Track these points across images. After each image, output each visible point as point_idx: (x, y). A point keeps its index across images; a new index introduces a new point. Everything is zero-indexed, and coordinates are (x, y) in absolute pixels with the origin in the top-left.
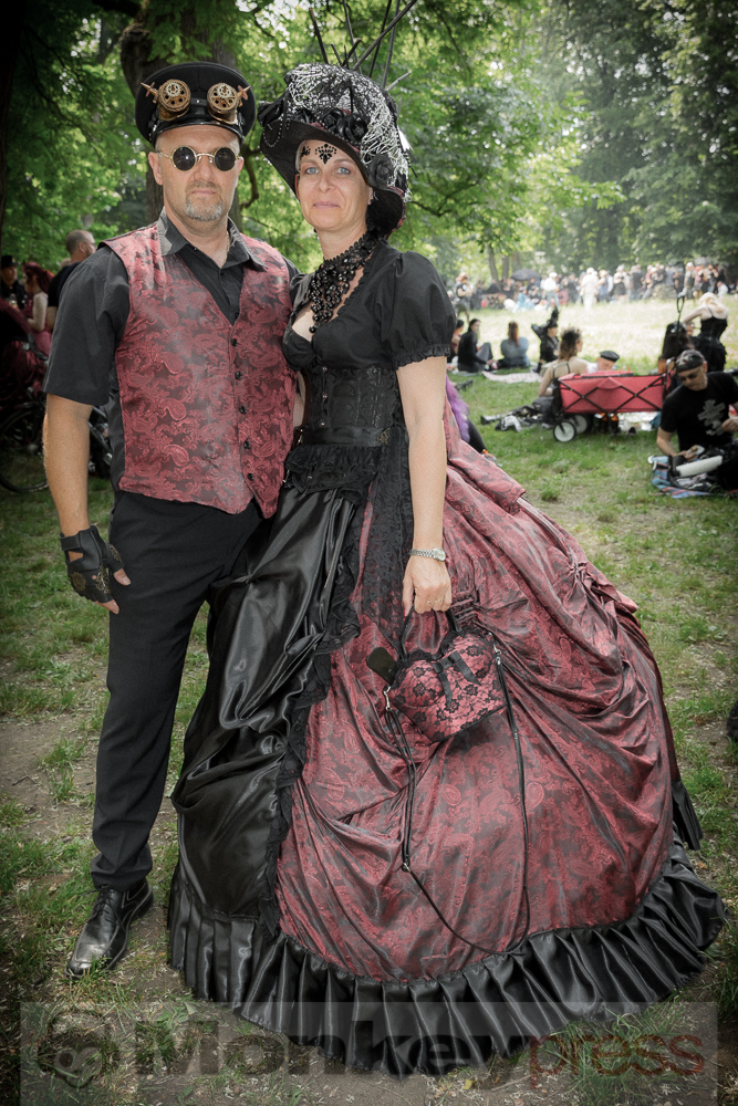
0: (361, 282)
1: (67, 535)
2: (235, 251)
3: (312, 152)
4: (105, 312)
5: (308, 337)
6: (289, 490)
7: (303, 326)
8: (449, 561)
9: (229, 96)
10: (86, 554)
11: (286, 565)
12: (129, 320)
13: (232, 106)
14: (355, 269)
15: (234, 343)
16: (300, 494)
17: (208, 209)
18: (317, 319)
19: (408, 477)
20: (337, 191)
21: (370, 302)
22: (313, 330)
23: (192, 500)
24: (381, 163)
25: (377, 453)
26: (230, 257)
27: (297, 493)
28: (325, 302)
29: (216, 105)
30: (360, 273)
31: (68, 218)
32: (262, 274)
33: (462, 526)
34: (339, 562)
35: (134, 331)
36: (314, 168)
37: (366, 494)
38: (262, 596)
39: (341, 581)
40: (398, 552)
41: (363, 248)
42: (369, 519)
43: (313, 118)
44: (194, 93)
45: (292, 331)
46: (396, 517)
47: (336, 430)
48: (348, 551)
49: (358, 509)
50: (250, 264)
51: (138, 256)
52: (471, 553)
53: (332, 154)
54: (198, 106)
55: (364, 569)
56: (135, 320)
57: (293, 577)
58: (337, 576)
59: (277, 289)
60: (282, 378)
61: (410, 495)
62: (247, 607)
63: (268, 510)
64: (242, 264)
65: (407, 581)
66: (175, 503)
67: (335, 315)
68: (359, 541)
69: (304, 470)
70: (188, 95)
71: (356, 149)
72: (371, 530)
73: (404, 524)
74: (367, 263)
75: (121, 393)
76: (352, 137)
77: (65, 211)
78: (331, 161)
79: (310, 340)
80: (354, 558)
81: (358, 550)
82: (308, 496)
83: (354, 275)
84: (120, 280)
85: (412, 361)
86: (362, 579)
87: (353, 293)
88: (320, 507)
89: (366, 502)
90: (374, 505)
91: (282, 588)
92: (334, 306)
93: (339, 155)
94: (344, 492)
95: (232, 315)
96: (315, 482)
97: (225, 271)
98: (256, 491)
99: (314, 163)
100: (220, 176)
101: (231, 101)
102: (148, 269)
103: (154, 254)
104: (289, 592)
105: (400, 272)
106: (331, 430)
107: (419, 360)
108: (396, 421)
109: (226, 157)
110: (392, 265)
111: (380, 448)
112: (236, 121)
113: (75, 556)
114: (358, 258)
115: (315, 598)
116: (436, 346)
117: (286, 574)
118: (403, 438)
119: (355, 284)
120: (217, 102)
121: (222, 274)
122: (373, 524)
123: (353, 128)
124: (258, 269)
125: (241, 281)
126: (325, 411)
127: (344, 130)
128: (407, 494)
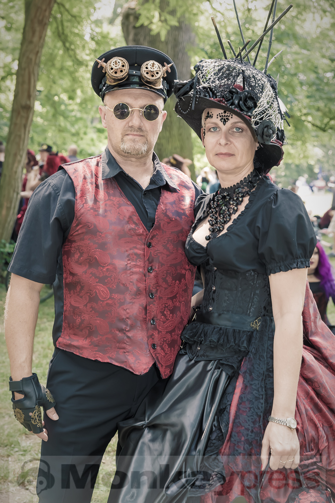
0: (246, 208)
1: (14, 380)
2: (157, 177)
3: (215, 116)
4: (56, 219)
5: (204, 243)
6: (183, 355)
7: (201, 235)
8: (299, 427)
9: (156, 69)
10: (27, 396)
11: (173, 419)
12: (74, 224)
13: (158, 76)
14: (243, 197)
15: (149, 245)
16: (190, 360)
17: (137, 147)
18: (213, 231)
19: (272, 357)
20: (232, 145)
21: (252, 224)
22: (208, 238)
23: (109, 361)
24: (267, 126)
25: (250, 336)
26: (152, 182)
27: (188, 359)
28: (219, 218)
29: (146, 75)
30: (246, 200)
31: (81, 119)
32: (175, 194)
33: (312, 399)
34: (214, 420)
35: (77, 233)
36: (216, 128)
37: (239, 368)
38: (153, 440)
39: (214, 436)
40: (260, 416)
41: (250, 182)
42: (240, 388)
43: (214, 95)
44: (131, 66)
45: (192, 239)
46: (260, 390)
47: (220, 315)
48: (221, 411)
49: (232, 379)
50: (167, 187)
51: (85, 178)
52: (317, 422)
53: (230, 118)
54: (134, 75)
55: (232, 429)
56: (77, 225)
57: (177, 429)
58: (211, 432)
59: (185, 206)
60: (183, 272)
61: (272, 371)
62: (142, 448)
63: (164, 373)
64: (160, 187)
65: (265, 442)
66: (96, 361)
67: (225, 231)
68: (230, 405)
69: (195, 342)
70: (127, 68)
71: (248, 118)
72: (240, 398)
73: (266, 394)
74: (252, 193)
75: (64, 275)
76: (244, 108)
77: (79, 115)
78: (229, 124)
79: (205, 245)
80: (225, 418)
81: (229, 413)
82: (196, 362)
83: (242, 201)
84: (69, 196)
85: (280, 271)
86: (230, 436)
87: (239, 215)
88: (204, 373)
89: (239, 374)
90: (244, 378)
91: (169, 436)
92: (225, 222)
93: (234, 119)
94: (222, 364)
95: (150, 224)
96: (202, 353)
97: (148, 192)
98: (157, 358)
99: (216, 124)
100: (147, 124)
101: (157, 73)
102: (90, 188)
103: (97, 177)
104: (174, 439)
105: (275, 204)
106: (216, 315)
107: (286, 270)
108: (266, 312)
109: (153, 111)
110: (270, 198)
111: (252, 332)
112: (161, 87)
113: (19, 396)
114: (246, 189)
115: (193, 447)
116: (299, 260)
117: (173, 425)
118: (270, 326)
119: (242, 208)
120: (147, 73)
121: (145, 194)
122: (243, 392)
123: (245, 101)
124: (173, 190)
125: (158, 199)
126: (213, 299)
127: (239, 103)
128: (270, 371)
